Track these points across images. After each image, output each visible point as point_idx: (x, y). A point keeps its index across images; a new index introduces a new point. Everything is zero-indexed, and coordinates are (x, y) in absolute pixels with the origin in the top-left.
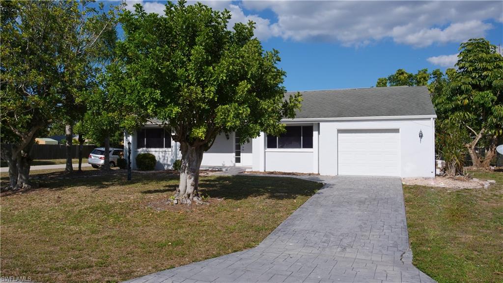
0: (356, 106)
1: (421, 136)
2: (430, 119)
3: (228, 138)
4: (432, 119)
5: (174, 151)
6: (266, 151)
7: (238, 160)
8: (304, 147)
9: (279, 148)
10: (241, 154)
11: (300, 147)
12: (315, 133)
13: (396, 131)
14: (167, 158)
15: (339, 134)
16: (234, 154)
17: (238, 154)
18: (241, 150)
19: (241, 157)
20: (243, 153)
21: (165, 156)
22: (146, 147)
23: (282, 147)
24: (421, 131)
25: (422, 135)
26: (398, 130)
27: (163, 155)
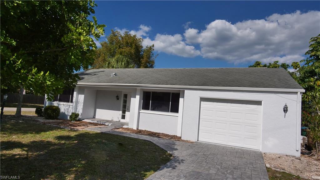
0: (221, 79)
1: (285, 110)
2: (297, 93)
3: (118, 99)
4: (299, 93)
5: (74, 105)
6: (140, 112)
7: (123, 117)
8: (172, 111)
9: (151, 110)
10: (126, 112)
11: (168, 111)
12: (181, 100)
13: (259, 103)
14: (70, 110)
15: (202, 102)
16: (121, 112)
17: (124, 112)
18: (126, 109)
19: (126, 114)
20: (127, 111)
21: (68, 109)
22: (59, 101)
23: (153, 109)
24: (286, 105)
25: (287, 109)
26: (261, 102)
27: (68, 108)
